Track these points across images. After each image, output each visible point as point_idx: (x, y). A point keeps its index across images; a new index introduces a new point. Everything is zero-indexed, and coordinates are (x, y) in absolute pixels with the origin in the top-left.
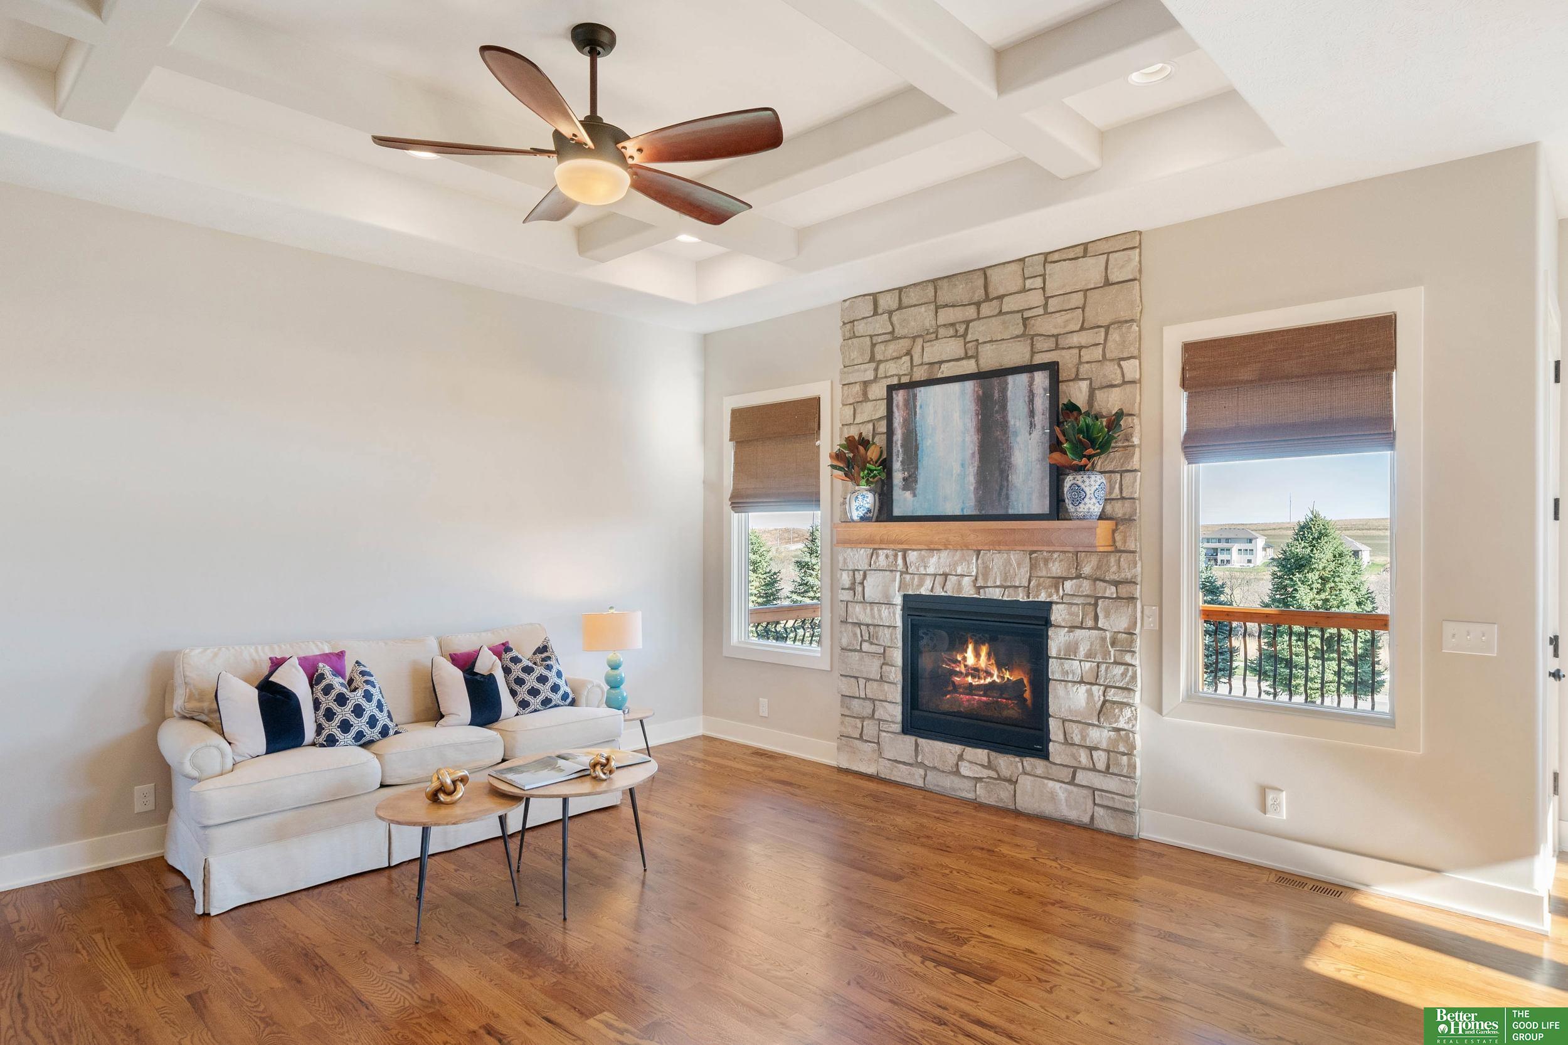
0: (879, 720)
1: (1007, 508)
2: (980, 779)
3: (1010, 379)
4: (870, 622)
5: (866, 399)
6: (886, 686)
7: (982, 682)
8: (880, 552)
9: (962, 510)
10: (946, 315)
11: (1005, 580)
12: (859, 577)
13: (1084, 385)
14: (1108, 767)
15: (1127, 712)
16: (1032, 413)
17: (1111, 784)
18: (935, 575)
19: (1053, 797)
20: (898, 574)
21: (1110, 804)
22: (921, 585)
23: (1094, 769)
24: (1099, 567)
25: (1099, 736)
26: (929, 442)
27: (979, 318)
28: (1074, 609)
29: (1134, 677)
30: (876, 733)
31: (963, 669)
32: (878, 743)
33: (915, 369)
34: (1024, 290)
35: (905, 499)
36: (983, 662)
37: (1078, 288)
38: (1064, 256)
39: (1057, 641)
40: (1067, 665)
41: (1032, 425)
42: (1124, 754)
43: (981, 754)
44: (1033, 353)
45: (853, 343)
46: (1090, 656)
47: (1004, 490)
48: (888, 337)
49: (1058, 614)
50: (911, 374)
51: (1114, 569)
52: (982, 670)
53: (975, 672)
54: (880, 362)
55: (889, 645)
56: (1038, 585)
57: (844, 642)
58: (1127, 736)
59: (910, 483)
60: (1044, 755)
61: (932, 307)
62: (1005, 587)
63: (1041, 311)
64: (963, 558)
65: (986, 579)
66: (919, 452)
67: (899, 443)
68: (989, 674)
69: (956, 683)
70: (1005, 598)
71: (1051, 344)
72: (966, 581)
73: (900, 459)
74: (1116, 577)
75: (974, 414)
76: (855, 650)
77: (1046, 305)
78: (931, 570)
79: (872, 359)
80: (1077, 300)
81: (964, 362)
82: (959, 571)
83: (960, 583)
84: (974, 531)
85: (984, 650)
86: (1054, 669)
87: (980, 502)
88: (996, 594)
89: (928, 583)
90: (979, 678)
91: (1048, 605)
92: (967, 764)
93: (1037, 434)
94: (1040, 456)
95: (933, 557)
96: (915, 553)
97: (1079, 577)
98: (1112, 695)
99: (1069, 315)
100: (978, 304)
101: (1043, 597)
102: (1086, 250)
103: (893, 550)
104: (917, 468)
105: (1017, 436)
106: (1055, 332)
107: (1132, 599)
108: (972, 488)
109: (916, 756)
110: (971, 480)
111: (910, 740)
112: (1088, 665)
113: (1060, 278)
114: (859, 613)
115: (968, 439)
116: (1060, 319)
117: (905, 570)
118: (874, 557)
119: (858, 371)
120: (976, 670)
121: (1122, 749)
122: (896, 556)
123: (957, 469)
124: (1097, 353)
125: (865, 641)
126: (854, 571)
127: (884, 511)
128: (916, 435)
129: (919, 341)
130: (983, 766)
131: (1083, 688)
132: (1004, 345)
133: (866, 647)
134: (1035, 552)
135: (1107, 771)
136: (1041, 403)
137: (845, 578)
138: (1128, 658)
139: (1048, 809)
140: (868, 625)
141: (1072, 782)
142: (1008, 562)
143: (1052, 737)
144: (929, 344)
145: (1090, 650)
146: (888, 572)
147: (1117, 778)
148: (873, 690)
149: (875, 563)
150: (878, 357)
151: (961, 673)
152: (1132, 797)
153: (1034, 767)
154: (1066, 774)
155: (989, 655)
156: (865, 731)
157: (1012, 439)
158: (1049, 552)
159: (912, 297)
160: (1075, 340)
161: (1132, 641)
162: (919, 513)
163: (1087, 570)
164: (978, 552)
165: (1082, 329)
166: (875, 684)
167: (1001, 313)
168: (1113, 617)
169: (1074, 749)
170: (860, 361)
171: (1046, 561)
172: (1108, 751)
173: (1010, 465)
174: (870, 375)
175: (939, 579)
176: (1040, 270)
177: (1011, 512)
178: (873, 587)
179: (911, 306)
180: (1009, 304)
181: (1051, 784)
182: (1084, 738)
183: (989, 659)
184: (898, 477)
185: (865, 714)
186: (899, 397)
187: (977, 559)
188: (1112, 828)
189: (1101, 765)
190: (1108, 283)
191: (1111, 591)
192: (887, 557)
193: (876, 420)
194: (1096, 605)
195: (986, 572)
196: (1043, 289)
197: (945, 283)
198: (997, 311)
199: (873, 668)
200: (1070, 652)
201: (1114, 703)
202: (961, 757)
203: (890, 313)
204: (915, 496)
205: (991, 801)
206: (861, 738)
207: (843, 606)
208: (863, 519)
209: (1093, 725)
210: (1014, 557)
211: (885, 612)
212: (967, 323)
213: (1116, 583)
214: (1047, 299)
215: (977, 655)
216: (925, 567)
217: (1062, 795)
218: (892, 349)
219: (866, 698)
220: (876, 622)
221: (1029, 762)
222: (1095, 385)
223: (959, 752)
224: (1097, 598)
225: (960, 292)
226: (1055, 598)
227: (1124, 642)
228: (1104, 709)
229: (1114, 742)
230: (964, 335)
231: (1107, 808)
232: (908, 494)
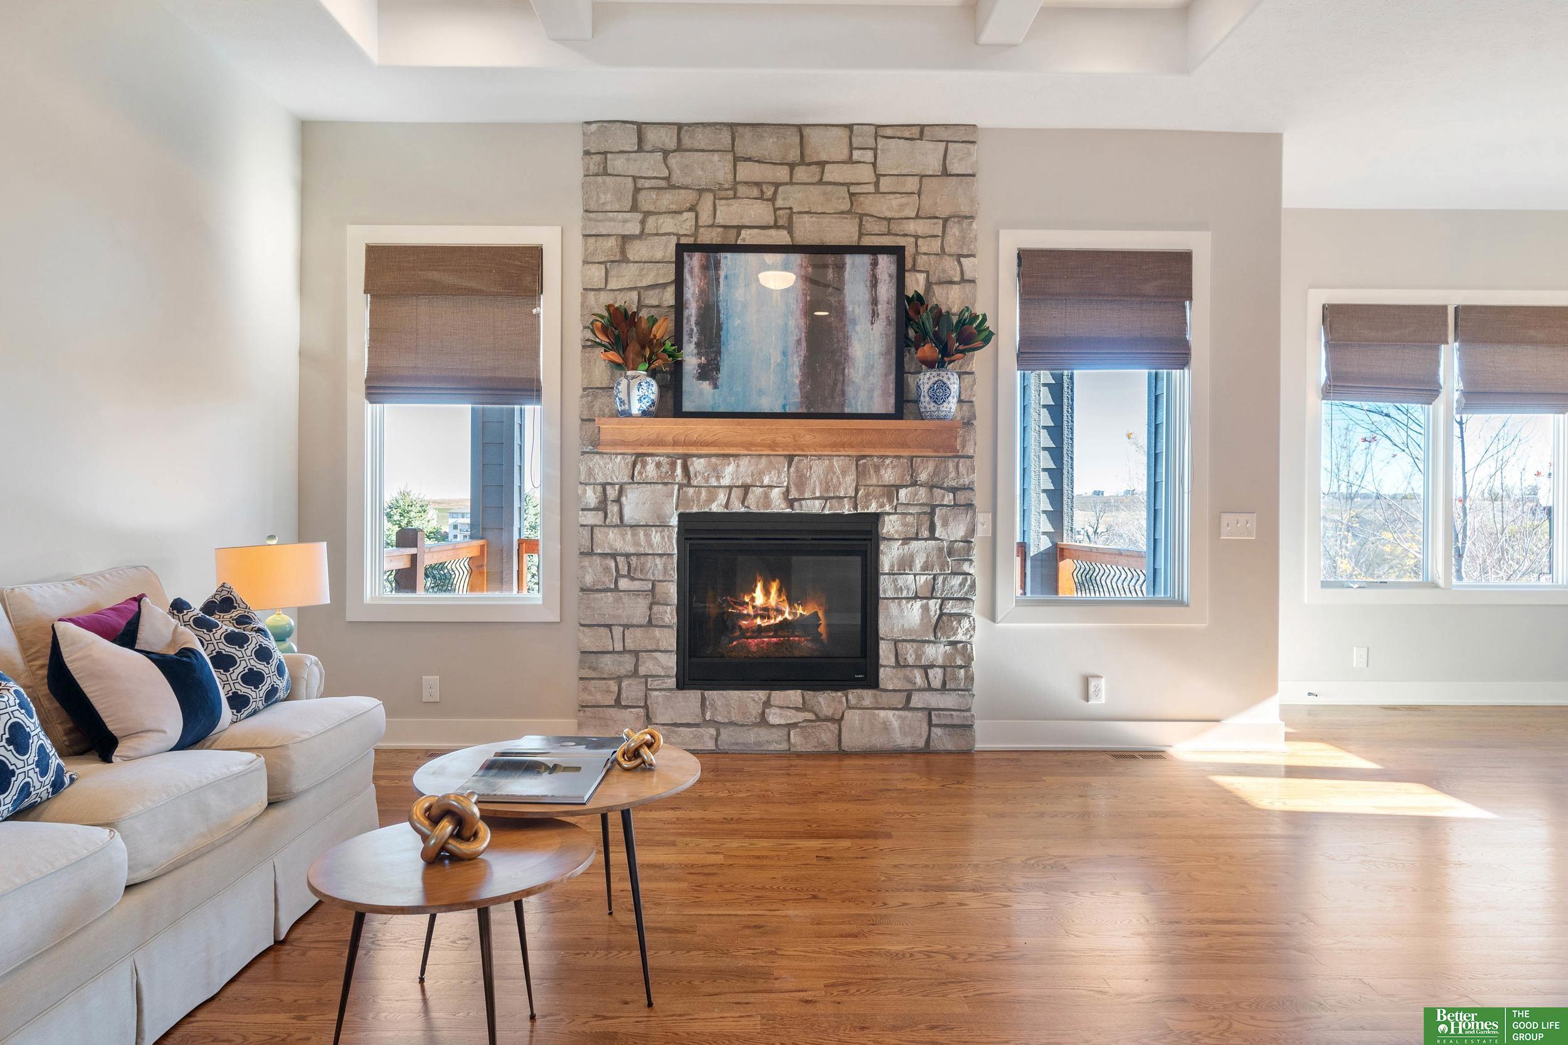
0: (646, 677)
1: (843, 405)
2: (794, 725)
3: (849, 259)
4: (632, 551)
5: (624, 259)
6: (657, 632)
7: (772, 622)
8: (649, 459)
9: (784, 406)
10: (746, 171)
11: (827, 490)
12: (612, 493)
13: (921, 277)
14: (944, 683)
15: (966, 623)
16: (875, 301)
17: (948, 701)
18: (730, 488)
19: (886, 727)
20: (676, 487)
21: (948, 721)
22: (711, 499)
23: (930, 689)
24: (936, 473)
25: (936, 652)
26: (737, 322)
27: (791, 183)
28: (910, 519)
29: (973, 586)
30: (641, 694)
31: (751, 611)
32: (646, 707)
33: (702, 230)
34: (850, 161)
35: (701, 393)
36: (773, 600)
37: (915, 172)
38: (899, 134)
39: (889, 556)
40: (901, 581)
41: (874, 314)
42: (961, 667)
43: (794, 696)
44: (861, 235)
45: (604, 182)
46: (926, 567)
47: (839, 385)
48: (663, 184)
49: (891, 526)
50: (695, 234)
51: (953, 475)
52: (772, 609)
53: (765, 612)
54: (647, 214)
55: (661, 578)
56: (867, 495)
57: (589, 580)
58: (965, 647)
59: (708, 372)
60: (872, 682)
61: (730, 157)
62: (826, 499)
63: (871, 188)
64: (771, 467)
65: (802, 492)
66: (723, 333)
67: (693, 319)
68: (780, 612)
69: (744, 627)
70: (827, 512)
71: (882, 227)
72: (776, 493)
73: (695, 339)
74: (954, 484)
75: (800, 294)
76: (610, 590)
77: (877, 184)
78: (726, 481)
79: (634, 208)
80: (912, 184)
81: (773, 232)
82: (766, 481)
83: (766, 496)
84: (811, 430)
85: (774, 587)
86: (886, 586)
87: (807, 398)
88: (814, 507)
89: (722, 497)
90: (769, 618)
91: (876, 518)
92: (777, 711)
93: (880, 326)
94: (884, 350)
95: (729, 464)
96: (702, 460)
97: (914, 483)
98: (951, 608)
99: (904, 200)
100: (792, 166)
101: (873, 508)
102: (922, 133)
103: (668, 456)
104: (719, 353)
105: (855, 324)
106: (889, 215)
107: (970, 506)
108: (797, 381)
109: (703, 713)
110: (795, 372)
111: (694, 696)
112: (923, 578)
113: (894, 156)
114: (613, 540)
115: (792, 323)
116: (895, 201)
117: (685, 482)
118: (638, 467)
119: (613, 220)
120: (766, 609)
121: (959, 662)
122: (673, 465)
123: (776, 357)
124: (936, 245)
125: (623, 576)
126: (604, 486)
128: (719, 312)
129: (708, 198)
130: (797, 709)
131: (918, 604)
132: (826, 220)
133: (624, 584)
134: (864, 457)
135: (944, 688)
136: (886, 291)
137: (591, 497)
138: (966, 567)
139: (879, 741)
140: (627, 556)
141: (906, 707)
142: (831, 469)
143: (882, 661)
144: (724, 202)
145: (926, 562)
146: (660, 486)
147: (954, 694)
148: (636, 638)
149: (640, 473)
150: (645, 206)
151: (748, 615)
152: (969, 710)
153: (861, 698)
154: (899, 699)
155: (780, 591)
156: (624, 695)
157: (849, 328)
158: (881, 457)
159: (701, 139)
160: (912, 227)
161: (969, 550)
162: (722, 409)
163: (923, 477)
164: (790, 458)
165: (917, 217)
166: (639, 632)
167: (821, 182)
168: (951, 525)
169: (907, 671)
170: (617, 207)
171: (877, 469)
172: (944, 667)
173: (846, 358)
174: (633, 228)
175: (736, 493)
176: (871, 142)
177: (847, 410)
178: (635, 506)
179: (697, 151)
180: (833, 173)
181: (882, 713)
182: (918, 657)
183: (779, 596)
184: (691, 360)
185: (623, 671)
186: (694, 261)
187: (789, 466)
188: (950, 746)
189: (936, 683)
190: (945, 173)
191: (949, 498)
192: (658, 465)
193: (642, 287)
194: (932, 514)
195: (801, 481)
196: (874, 164)
197: (748, 133)
198: (817, 179)
199: (638, 610)
200: (905, 565)
201: (951, 615)
202: (767, 704)
203: (666, 153)
204: (716, 387)
205: (809, 748)
206: (618, 703)
207: (586, 533)
208: (645, 414)
209: (929, 642)
210: (837, 463)
211: (656, 537)
212: (777, 185)
213: (954, 490)
214: (878, 176)
215: (767, 593)
216: (718, 478)
217: (896, 724)
218: (667, 200)
219: (624, 651)
220: (642, 550)
221: (853, 695)
222: (933, 279)
223: (764, 698)
224: (933, 508)
225: (770, 146)
226: (887, 508)
227: (959, 552)
228: (941, 624)
229: (949, 657)
230: (773, 199)
231: (946, 726)
232: (706, 385)
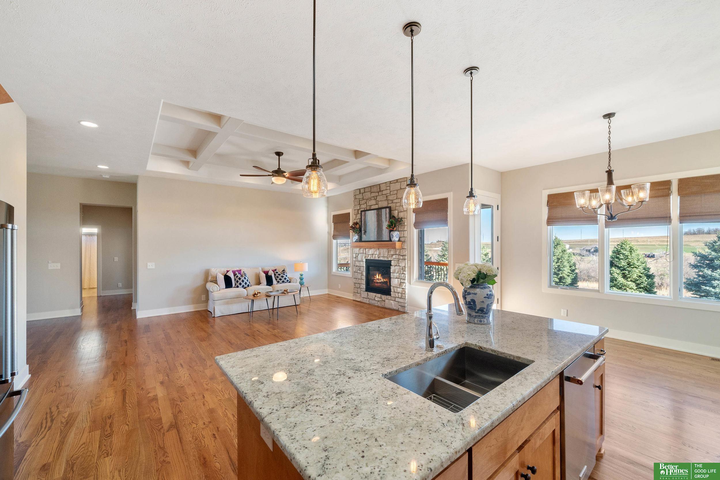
0: (361, 288)
1: (381, 239)
2: (379, 301)
3: (382, 210)
5: (358, 213)
6: (363, 280)
9: (374, 239)
10: (373, 195)
11: (383, 255)
12: (357, 255)
13: (397, 211)
15: (404, 284)
16: (386, 217)
17: (401, 300)
19: (391, 304)
20: (364, 254)
21: (401, 305)
22: (368, 257)
23: (399, 298)
24: (399, 252)
25: (400, 290)
26: (368, 224)
27: (378, 195)
28: (395, 261)
29: (405, 277)
30: (360, 291)
32: (360, 294)
34: (386, 190)
36: (380, 277)
37: (396, 189)
38: (393, 182)
39: (392, 269)
40: (394, 274)
41: (386, 220)
43: (379, 295)
44: (388, 204)
45: (355, 200)
47: (382, 235)
48: (362, 199)
49: (392, 263)
50: (366, 208)
51: (402, 253)
53: (378, 279)
55: (363, 271)
56: (389, 256)
57: (354, 270)
58: (404, 290)
59: (365, 233)
60: (390, 295)
61: (370, 192)
62: (383, 257)
63: (389, 194)
64: (376, 251)
65: (380, 255)
66: (367, 226)
67: (363, 224)
68: (381, 280)
69: (375, 281)
70: (383, 259)
71: (391, 202)
72: (376, 256)
73: (363, 228)
75: (376, 218)
76: (356, 272)
77: (390, 193)
78: (370, 253)
79: (359, 204)
80: (395, 192)
81: (376, 205)
82: (375, 254)
84: (375, 244)
85: (380, 275)
86: (392, 275)
87: (378, 237)
88: (381, 259)
89: (370, 256)
90: (379, 281)
91: (391, 261)
92: (377, 298)
93: (387, 222)
94: (387, 227)
95: (370, 250)
96: (367, 249)
97: (396, 254)
98: (402, 281)
99: (394, 196)
100: (378, 192)
101: (390, 259)
102: (397, 181)
104: (366, 229)
106: (392, 199)
107: (405, 259)
109: (368, 296)
110: (376, 233)
111: (367, 293)
112: (398, 274)
113: (393, 187)
114: (357, 264)
115: (375, 224)
116: (392, 196)
117: (366, 253)
118: (360, 250)
119: (356, 207)
121: (404, 293)
122: (364, 250)
123: (373, 230)
124: (399, 204)
127: (360, 240)
128: (366, 222)
129: (368, 200)
130: (379, 298)
131: (397, 279)
132: (383, 202)
133: (359, 271)
134: (387, 249)
135: (401, 298)
136: (388, 215)
137: (354, 256)
138: (404, 272)
139: (390, 307)
141: (395, 301)
142: (384, 251)
143: (392, 291)
144: (370, 201)
145: (398, 271)
146: (362, 254)
147: (403, 299)
148: (359, 281)
149: (360, 252)
150: (361, 204)
151: (376, 279)
152: (405, 303)
153: (389, 298)
154: (394, 299)
156: (358, 291)
157: (383, 223)
158: (389, 249)
159: (367, 190)
160: (395, 201)
161: (405, 269)
162: (368, 240)
164: (379, 249)
165: (397, 199)
167: (382, 194)
168: (402, 263)
169: (395, 293)
170: (357, 204)
171: (390, 251)
172: (401, 293)
173: (382, 229)
174: (359, 208)
175: (372, 255)
176: (389, 185)
177: (383, 240)
178: (360, 257)
179: (366, 192)
180: (384, 192)
181: (391, 301)
182: (397, 290)
184: (363, 232)
185: (359, 287)
186: (363, 213)
187: (378, 251)
188: (402, 310)
189: (400, 296)
190: (401, 189)
192: (362, 250)
193: (359, 218)
194: (399, 261)
195: (380, 253)
196: (390, 189)
197: (372, 187)
199: (359, 276)
200: (395, 270)
202: (376, 296)
203: (362, 194)
205: (381, 306)
206: (357, 293)
207: (355, 262)
208: (356, 241)
209: (399, 288)
211: (362, 263)
212: (377, 196)
213: (402, 256)
217: (393, 304)
218: (363, 202)
219: (358, 283)
220: (360, 266)
221: (388, 296)
222: (399, 211)
224: (399, 259)
225: (375, 189)
226: (392, 259)
227: (404, 269)
228: (401, 284)
229: (402, 291)
230: (376, 199)
231: (401, 306)
232: (365, 236)
